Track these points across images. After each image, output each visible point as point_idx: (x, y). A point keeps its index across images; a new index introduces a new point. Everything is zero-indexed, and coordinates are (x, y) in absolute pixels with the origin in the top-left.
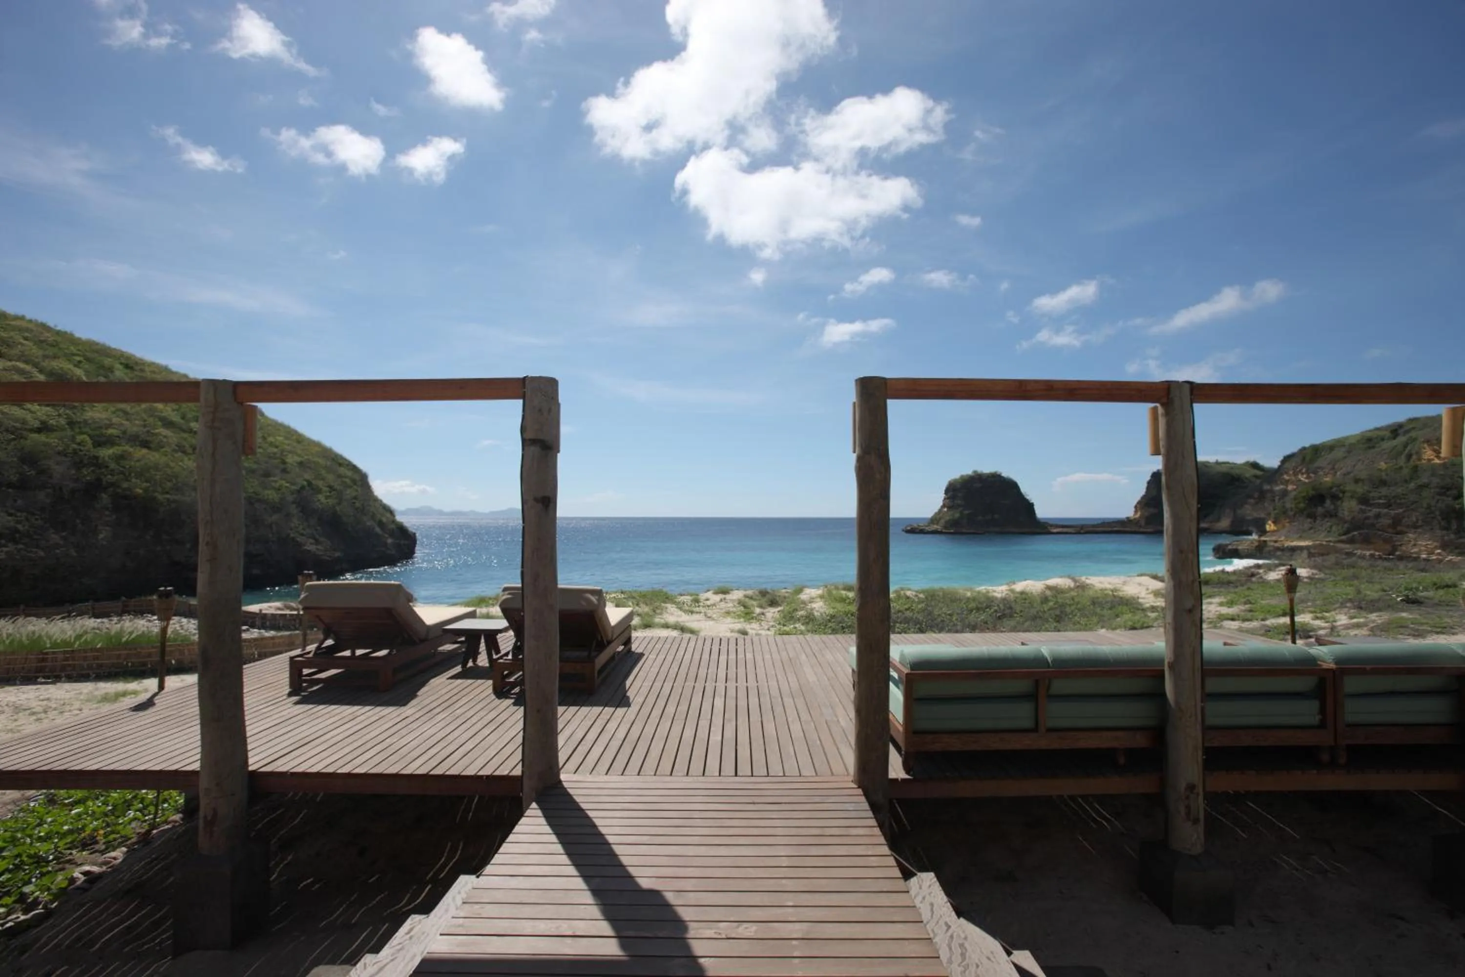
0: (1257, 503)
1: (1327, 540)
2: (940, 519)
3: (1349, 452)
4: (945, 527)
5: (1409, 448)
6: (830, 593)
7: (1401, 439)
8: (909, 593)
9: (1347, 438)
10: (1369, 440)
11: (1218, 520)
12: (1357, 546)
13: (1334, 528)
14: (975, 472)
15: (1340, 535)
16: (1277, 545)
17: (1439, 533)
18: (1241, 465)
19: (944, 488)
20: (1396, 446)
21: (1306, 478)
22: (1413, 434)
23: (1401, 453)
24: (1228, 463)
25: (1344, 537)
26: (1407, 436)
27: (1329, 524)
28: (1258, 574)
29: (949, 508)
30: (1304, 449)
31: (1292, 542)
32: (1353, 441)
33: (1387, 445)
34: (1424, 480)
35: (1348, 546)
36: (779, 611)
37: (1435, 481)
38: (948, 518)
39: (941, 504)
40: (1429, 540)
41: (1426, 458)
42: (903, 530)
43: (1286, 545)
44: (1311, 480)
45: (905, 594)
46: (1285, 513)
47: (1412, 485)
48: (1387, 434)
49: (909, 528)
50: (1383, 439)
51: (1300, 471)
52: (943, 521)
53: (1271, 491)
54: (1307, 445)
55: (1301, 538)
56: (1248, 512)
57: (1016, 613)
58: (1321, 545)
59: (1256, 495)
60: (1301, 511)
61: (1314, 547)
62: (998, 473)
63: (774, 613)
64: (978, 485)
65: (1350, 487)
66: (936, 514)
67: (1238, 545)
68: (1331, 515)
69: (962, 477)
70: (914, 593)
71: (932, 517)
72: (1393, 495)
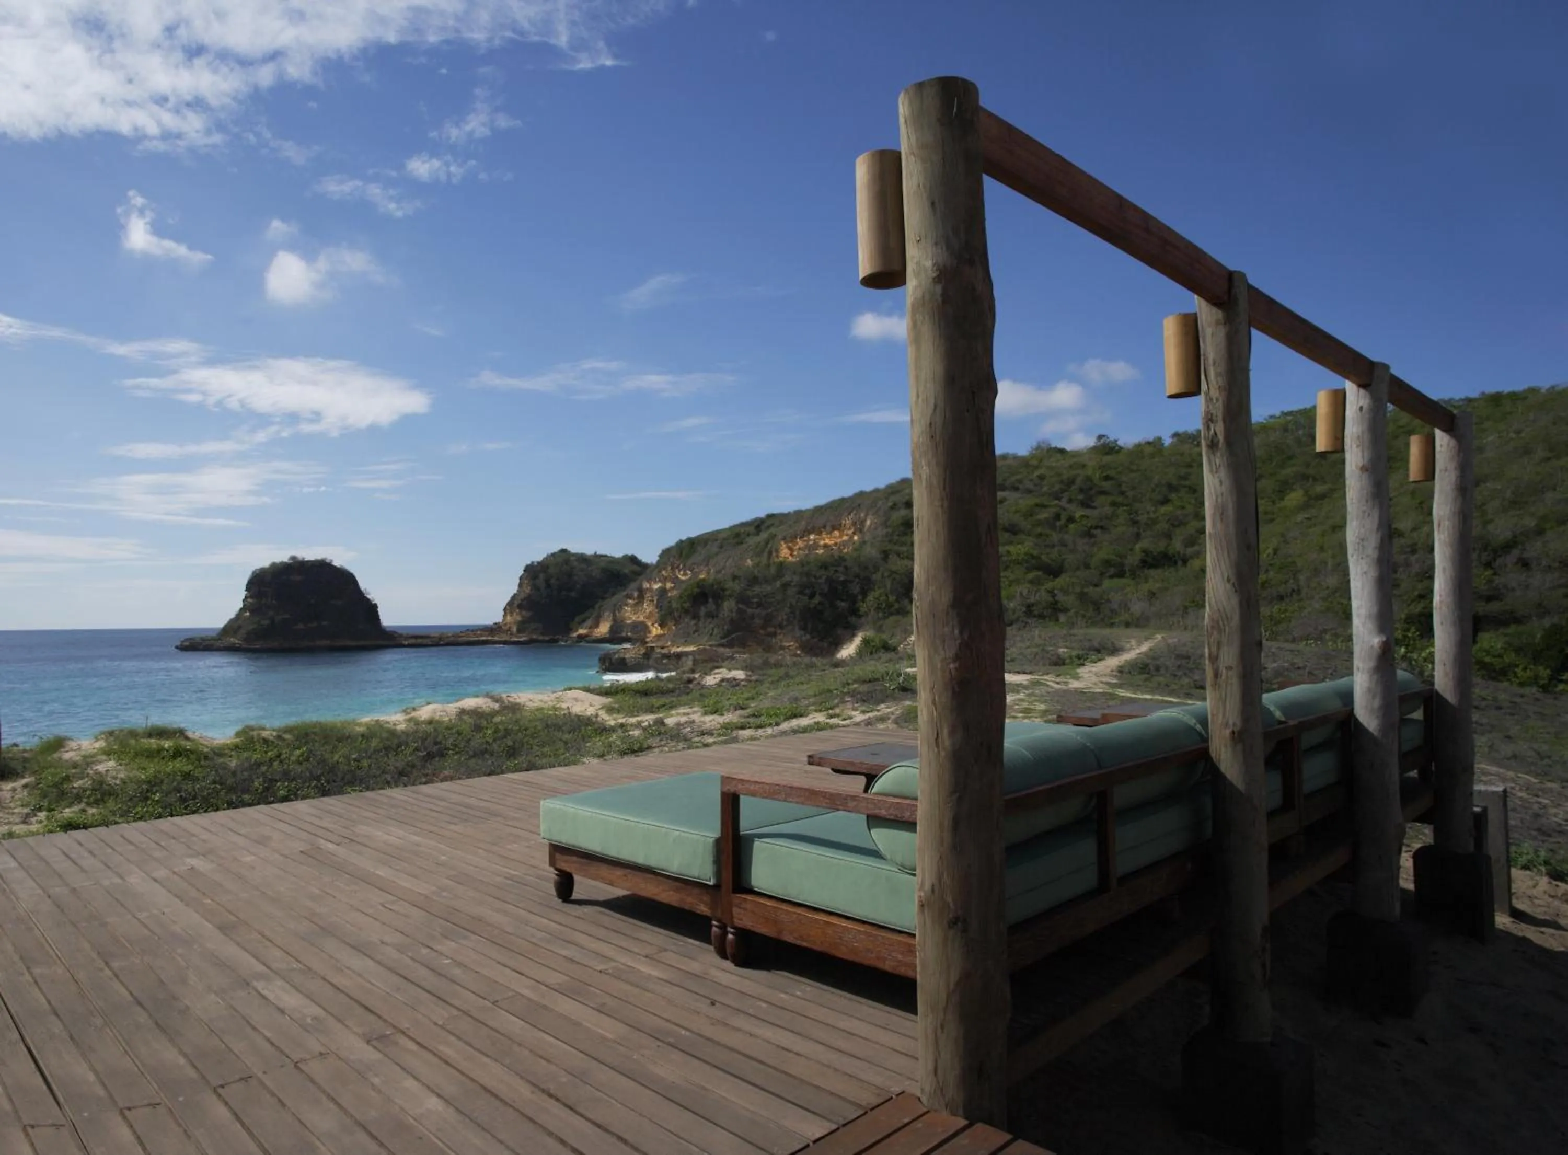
0: (636, 604)
1: (710, 643)
2: (240, 627)
3: (721, 547)
4: (246, 640)
5: (769, 546)
6: (123, 744)
7: (764, 535)
8: (265, 734)
9: (719, 532)
10: (738, 535)
11: (597, 625)
12: (736, 649)
13: (716, 631)
14: (293, 558)
15: (722, 638)
16: (665, 651)
17: (798, 633)
18: (619, 559)
19: (245, 582)
20: (759, 543)
21: (683, 575)
22: (773, 530)
23: (762, 551)
24: (606, 556)
25: (724, 641)
26: (769, 532)
27: (712, 626)
28: (694, 679)
29: (252, 612)
30: (681, 541)
31: (678, 647)
32: (724, 535)
33: (752, 541)
34: (787, 578)
35: (728, 650)
36: (25, 786)
37: (796, 578)
38: (251, 627)
39: (241, 605)
40: (791, 641)
41: (783, 555)
42: (177, 647)
43: (672, 652)
44: (687, 577)
45: (259, 735)
46: (671, 613)
47: (778, 584)
48: (752, 529)
49: (187, 644)
50: (749, 535)
51: (678, 567)
52: (243, 632)
53: (650, 590)
54: (684, 538)
55: (686, 643)
56: (627, 614)
57: (449, 749)
58: (705, 649)
59: (636, 594)
60: (687, 612)
61: (700, 652)
62: (328, 561)
63: (14, 790)
64: (297, 578)
65: (729, 584)
66: (231, 621)
67: (625, 653)
68: (711, 615)
69: (274, 565)
70: (275, 734)
71: (226, 626)
72: (764, 594)
